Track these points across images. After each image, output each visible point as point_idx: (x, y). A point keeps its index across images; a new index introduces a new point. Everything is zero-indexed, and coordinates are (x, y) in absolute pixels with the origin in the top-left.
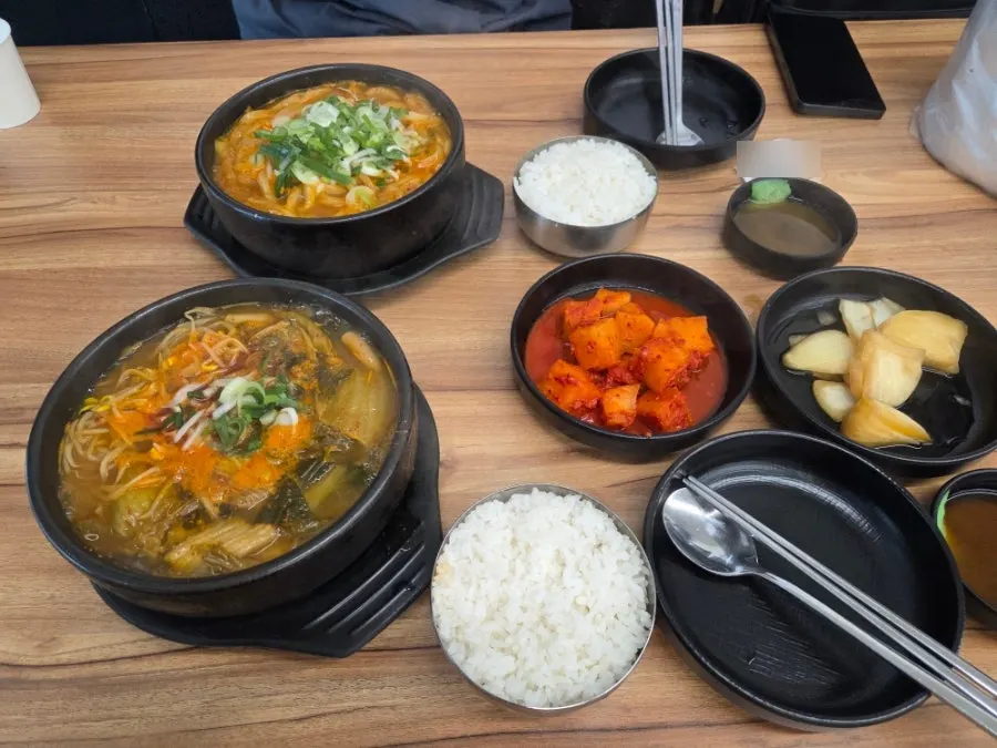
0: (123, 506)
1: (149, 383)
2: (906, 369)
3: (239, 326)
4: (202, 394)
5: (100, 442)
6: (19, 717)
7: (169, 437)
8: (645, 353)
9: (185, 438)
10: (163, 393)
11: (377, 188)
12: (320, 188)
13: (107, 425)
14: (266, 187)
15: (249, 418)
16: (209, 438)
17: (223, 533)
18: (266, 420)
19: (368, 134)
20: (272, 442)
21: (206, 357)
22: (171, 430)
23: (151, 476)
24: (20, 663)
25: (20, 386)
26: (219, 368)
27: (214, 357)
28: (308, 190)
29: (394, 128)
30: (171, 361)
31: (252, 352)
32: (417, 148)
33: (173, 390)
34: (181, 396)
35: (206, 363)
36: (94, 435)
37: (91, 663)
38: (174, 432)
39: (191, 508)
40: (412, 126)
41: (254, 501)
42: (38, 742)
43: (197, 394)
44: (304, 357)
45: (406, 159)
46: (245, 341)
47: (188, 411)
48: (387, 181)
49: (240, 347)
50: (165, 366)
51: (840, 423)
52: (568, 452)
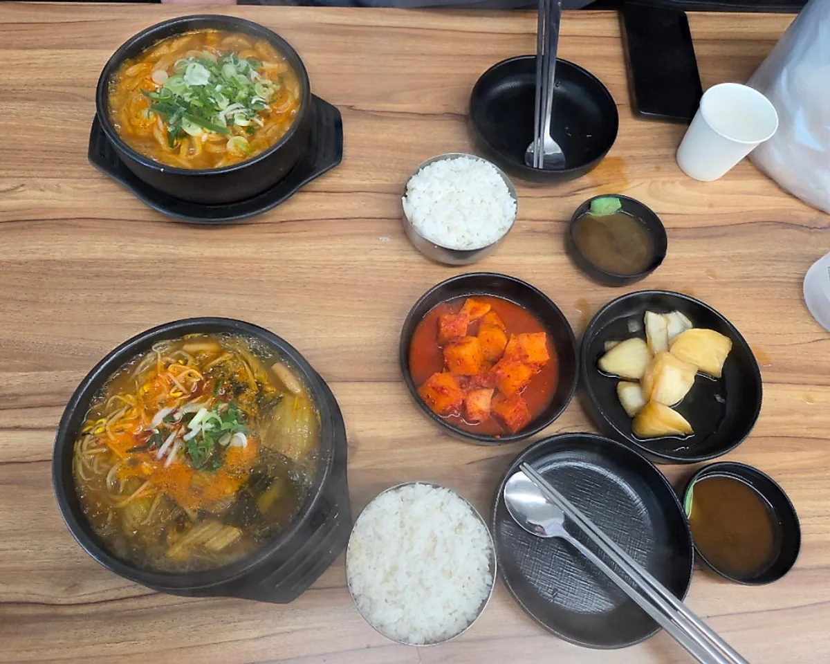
0: (128, 513)
1: (131, 408)
2: (684, 378)
3: (195, 354)
4: (173, 418)
5: (101, 458)
6: (60, 641)
7: (153, 454)
8: (499, 372)
9: (165, 456)
10: (143, 415)
11: (248, 135)
12: (205, 137)
13: (104, 445)
14: (162, 141)
15: (212, 442)
16: (183, 457)
17: (203, 533)
18: (223, 443)
19: (236, 90)
20: (231, 461)
21: (173, 385)
22: (153, 449)
23: (145, 490)
24: (53, 603)
25: (10, 374)
26: (184, 395)
27: (178, 385)
28: (196, 141)
29: (252, 78)
30: (146, 389)
31: (207, 380)
32: (273, 95)
33: (151, 413)
34: (158, 419)
35: (173, 390)
36: (96, 454)
37: (106, 601)
38: (157, 451)
39: (177, 513)
40: (266, 75)
41: (221, 507)
42: (77, 658)
43: (170, 418)
44: (247, 386)
45: (266, 107)
46: (201, 369)
47: (165, 433)
48: (255, 128)
49: (198, 376)
50: (141, 393)
51: (633, 418)
52: (440, 435)
